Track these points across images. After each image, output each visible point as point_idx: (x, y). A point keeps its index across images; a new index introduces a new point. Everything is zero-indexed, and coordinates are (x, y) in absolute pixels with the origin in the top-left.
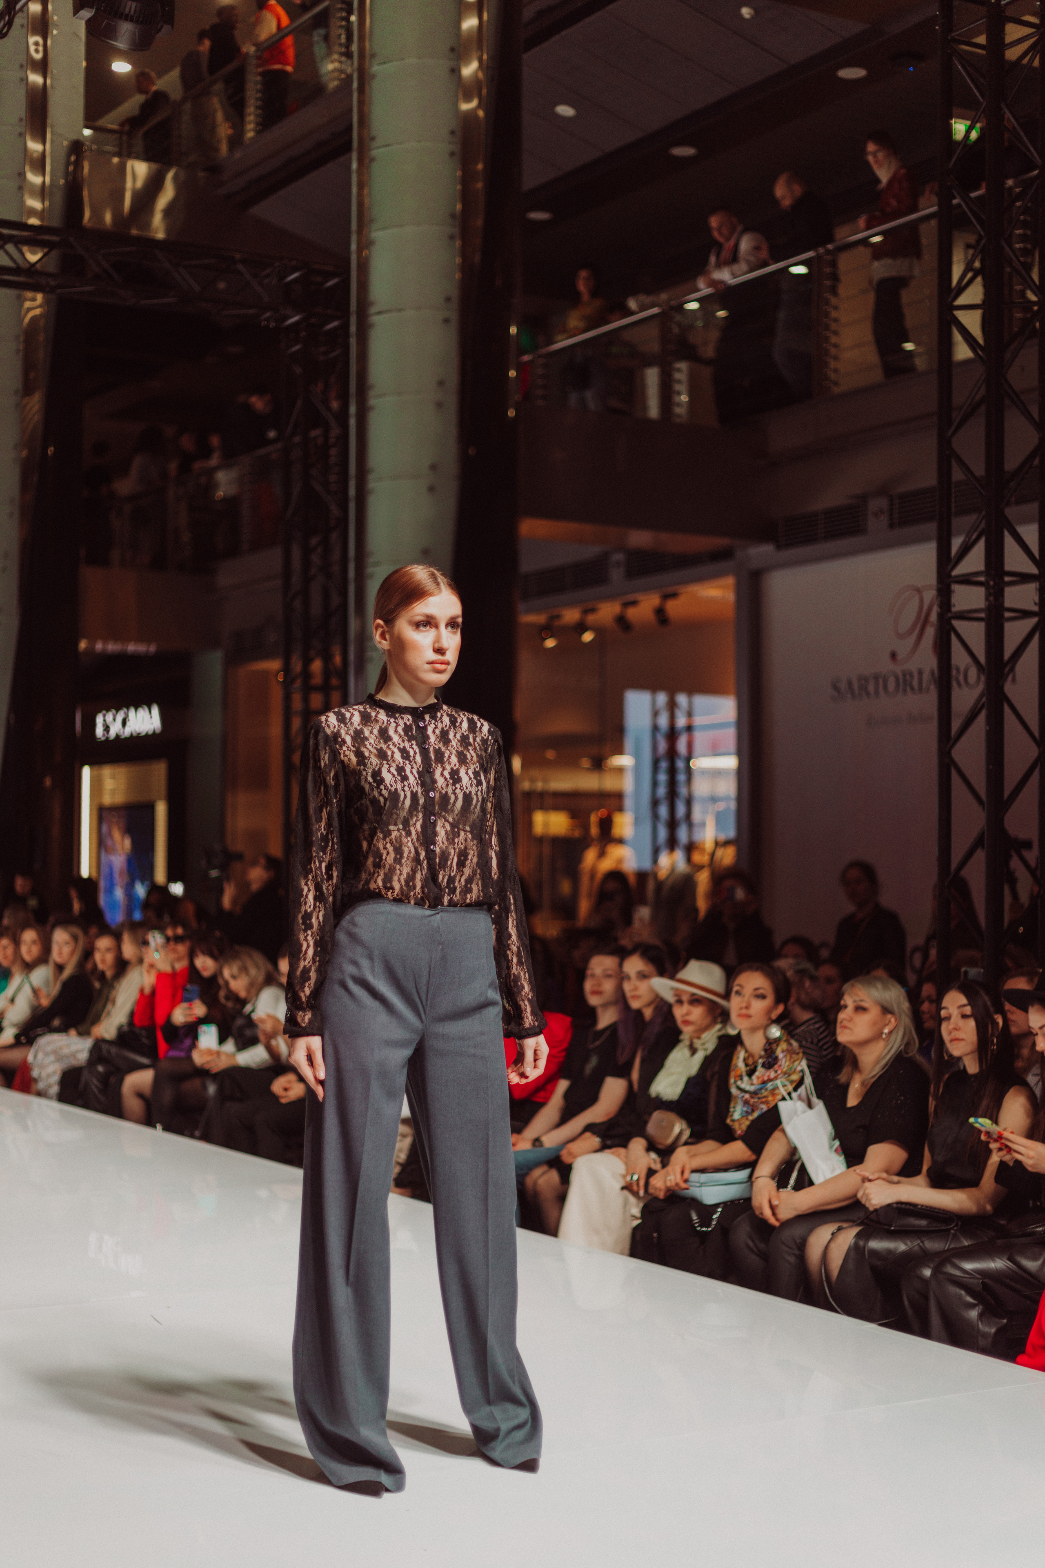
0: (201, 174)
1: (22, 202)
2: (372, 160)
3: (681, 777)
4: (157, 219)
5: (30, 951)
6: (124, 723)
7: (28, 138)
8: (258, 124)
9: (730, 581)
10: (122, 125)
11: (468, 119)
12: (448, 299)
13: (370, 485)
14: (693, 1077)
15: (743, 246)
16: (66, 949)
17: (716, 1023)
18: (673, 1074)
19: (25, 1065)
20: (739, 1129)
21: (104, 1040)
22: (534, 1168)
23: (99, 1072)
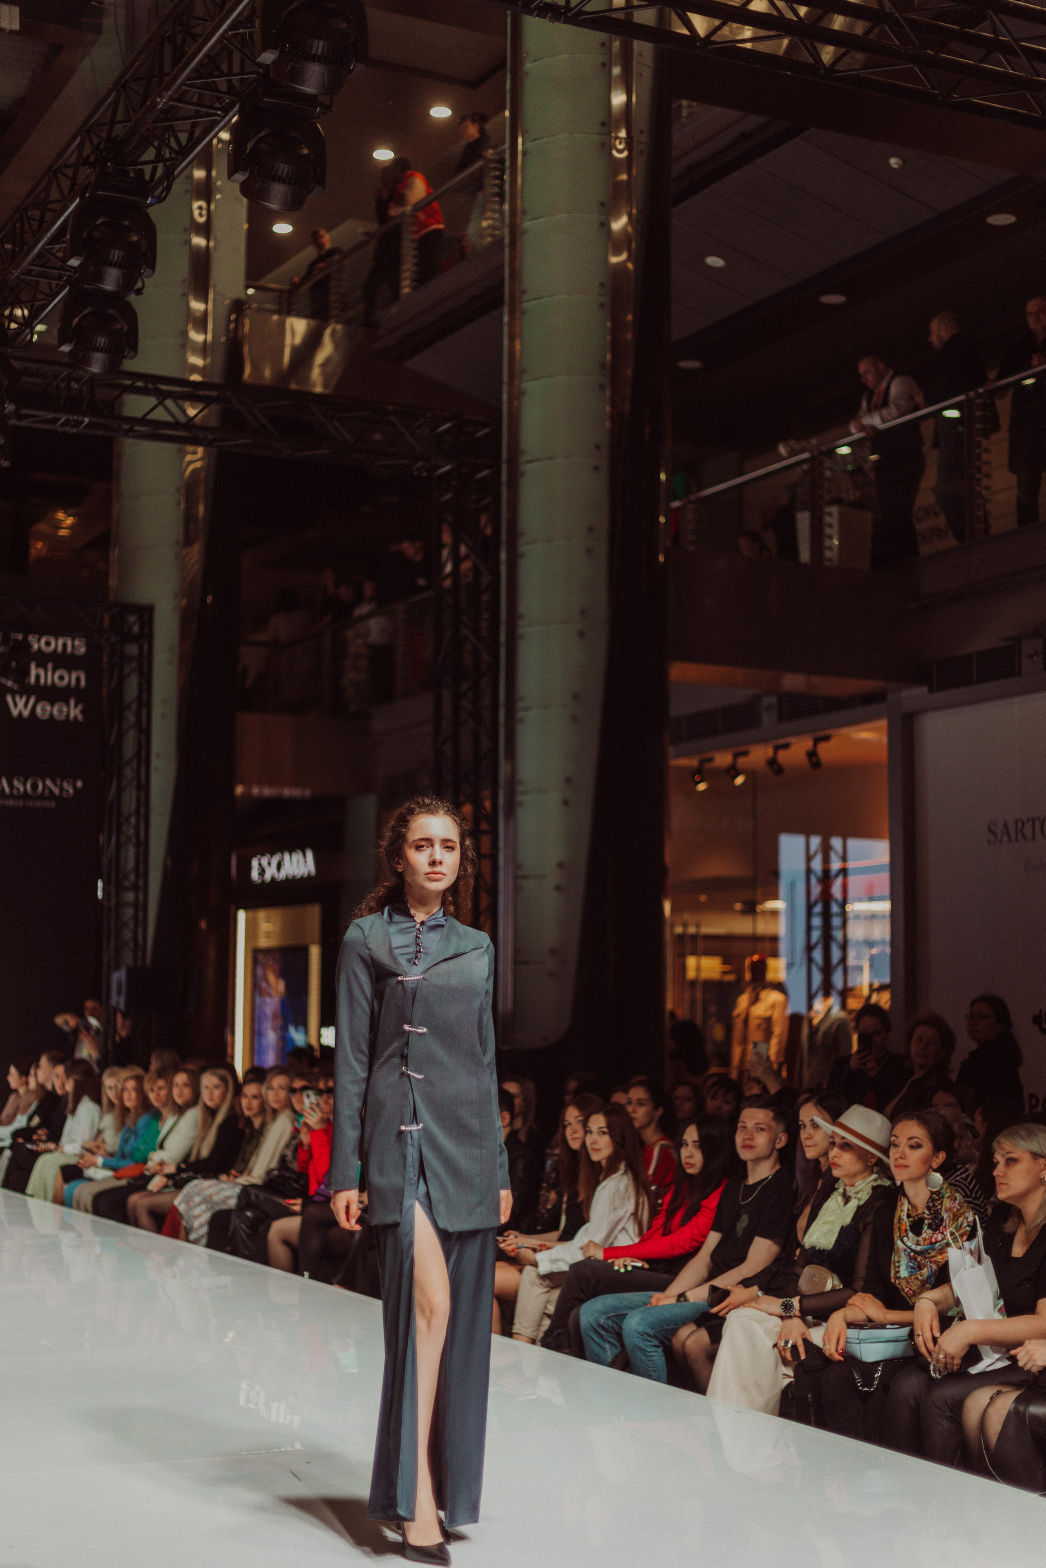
1: (185, 360)
2: (523, 313)
3: (836, 921)
4: (316, 373)
5: (181, 1095)
6: (279, 867)
7: (191, 297)
8: (414, 280)
9: (884, 723)
10: (283, 284)
11: (618, 271)
12: (598, 447)
13: (521, 631)
14: (846, 1226)
15: (894, 390)
16: (217, 1093)
17: (872, 1173)
18: (827, 1222)
19: (174, 1209)
20: (907, 1287)
21: (253, 1185)
22: (680, 1327)
23: (247, 1216)
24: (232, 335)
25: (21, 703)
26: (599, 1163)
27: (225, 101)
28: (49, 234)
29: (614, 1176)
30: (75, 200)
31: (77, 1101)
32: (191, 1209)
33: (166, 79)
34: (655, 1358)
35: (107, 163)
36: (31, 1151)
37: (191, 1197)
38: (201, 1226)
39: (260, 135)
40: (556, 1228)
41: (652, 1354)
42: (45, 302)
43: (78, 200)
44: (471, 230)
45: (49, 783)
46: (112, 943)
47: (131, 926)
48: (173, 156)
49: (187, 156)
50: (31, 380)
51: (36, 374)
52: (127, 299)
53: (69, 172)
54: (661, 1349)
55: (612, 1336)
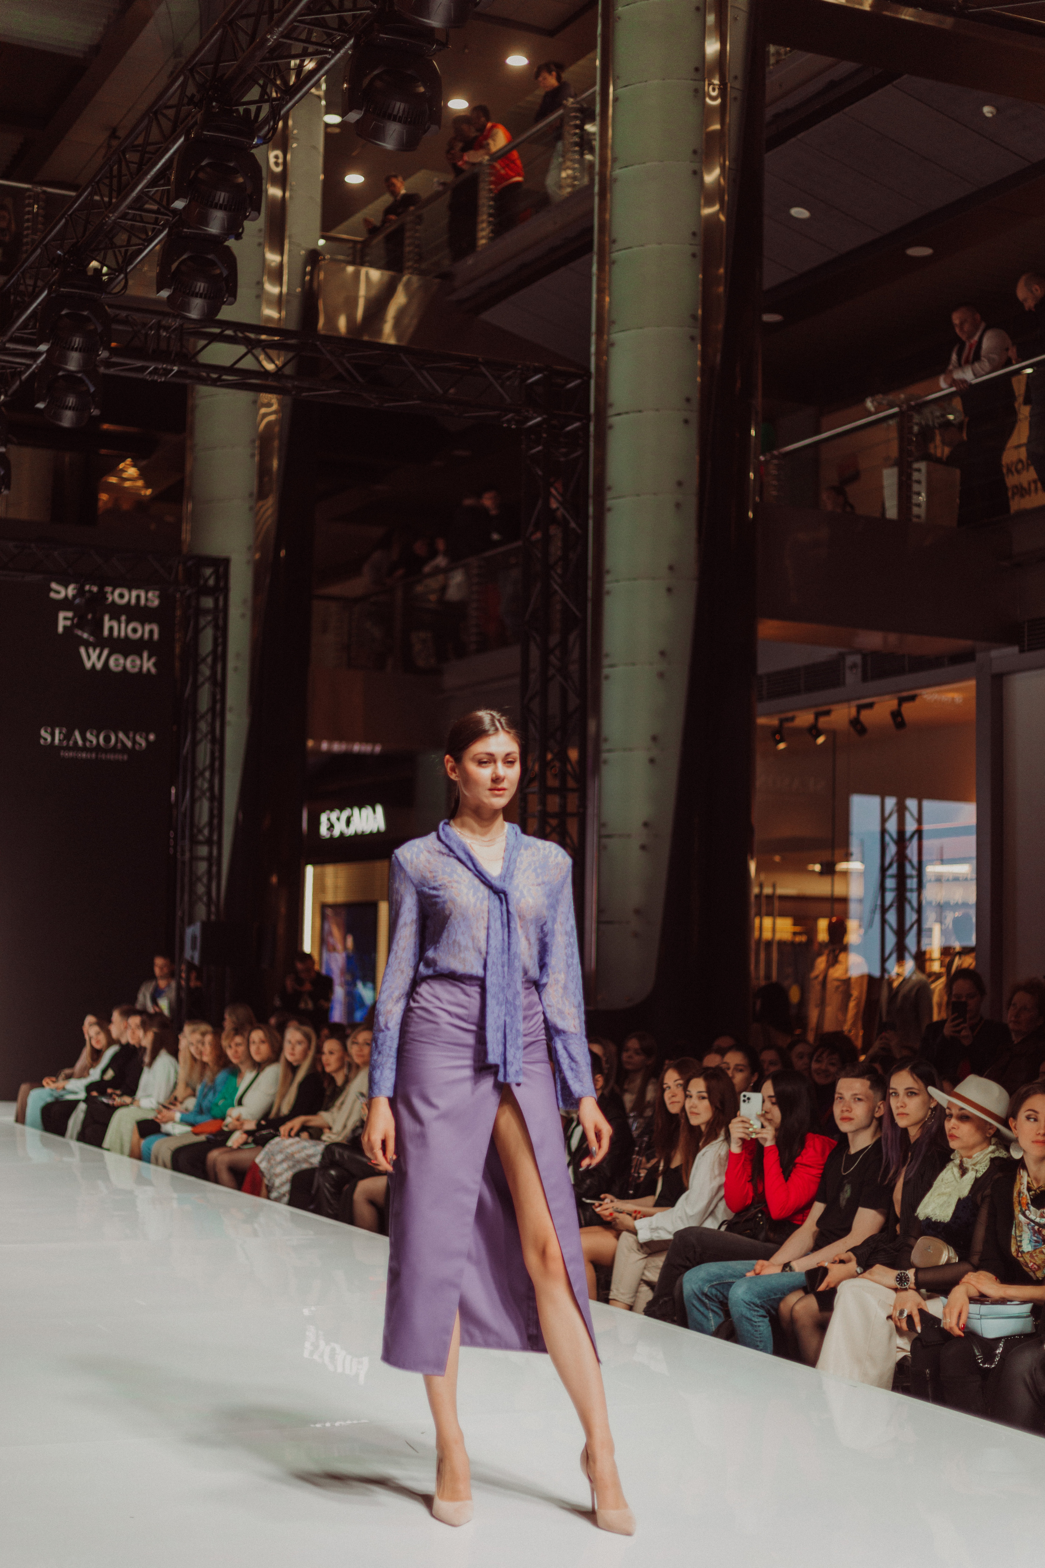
0: (433, 281)
1: (259, 310)
2: (612, 262)
3: (912, 883)
4: (389, 325)
5: (258, 1052)
6: (348, 823)
7: (267, 250)
8: (491, 231)
9: (972, 683)
10: (357, 234)
11: (710, 223)
12: (688, 400)
13: (608, 586)
14: (963, 1198)
15: (986, 344)
16: (299, 1049)
17: (990, 1144)
18: (943, 1194)
19: (255, 1167)
20: (1031, 1262)
21: (337, 1144)
22: (788, 1294)
23: (331, 1175)
24: (307, 286)
25: (94, 655)
26: (699, 1127)
27: (335, 38)
28: (149, 177)
29: (714, 1142)
30: (178, 140)
31: (154, 1056)
32: (272, 1166)
33: (276, 16)
34: (761, 1328)
35: (212, 103)
36: (107, 1105)
37: (273, 1155)
38: (282, 1184)
39: (375, 73)
40: (653, 1193)
41: (760, 1324)
42: (141, 247)
43: (182, 139)
44: (550, 181)
45: (121, 735)
46: (186, 898)
47: (205, 880)
48: (280, 96)
49: (291, 99)
50: (121, 327)
51: (125, 322)
52: (226, 243)
53: (170, 113)
54: (768, 1318)
55: (716, 1305)
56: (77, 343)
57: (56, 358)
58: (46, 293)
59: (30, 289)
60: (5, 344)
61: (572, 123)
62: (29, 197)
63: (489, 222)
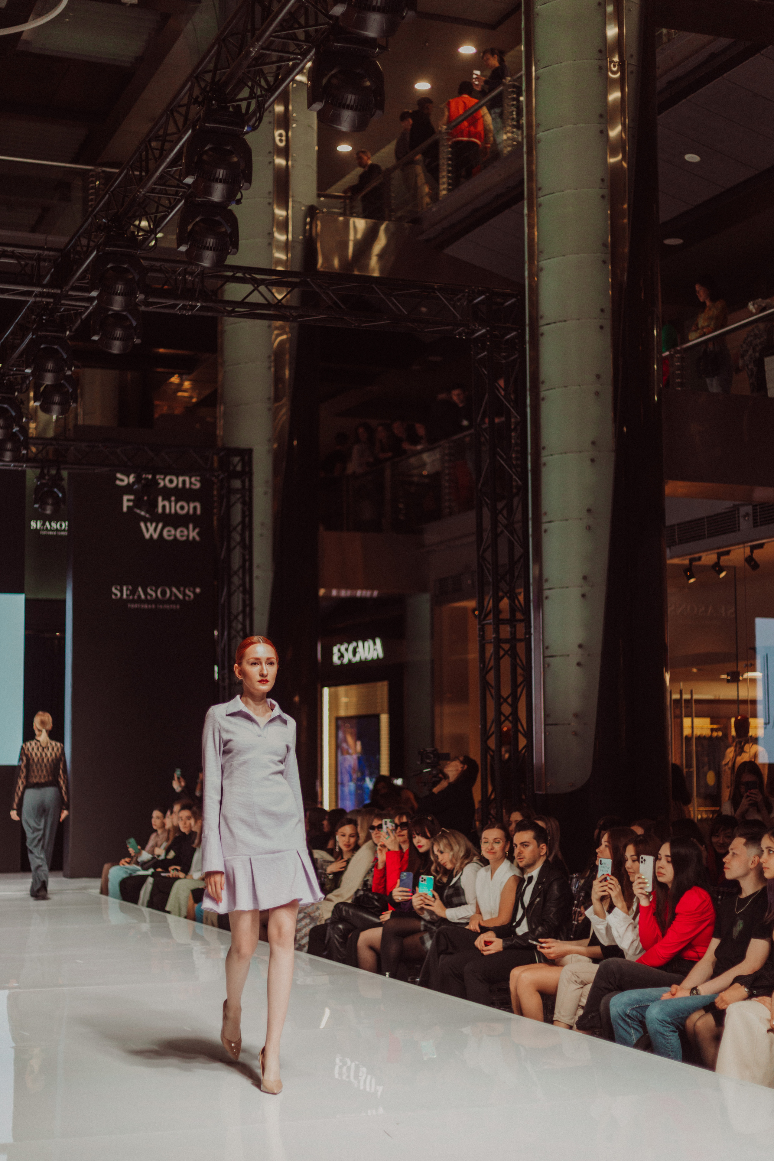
0: (406, 225)
1: (271, 255)
2: (540, 205)
4: (374, 261)
6: (355, 652)
7: (275, 206)
8: (449, 184)
10: (345, 192)
11: (615, 170)
12: (602, 310)
13: (544, 459)
21: (344, 903)
22: (693, 1013)
23: (340, 928)
24: (307, 234)
25: (151, 529)
27: (303, 47)
28: (168, 160)
30: (188, 132)
33: (257, 32)
34: (672, 1041)
35: (212, 102)
36: (169, 878)
39: (333, 72)
40: (587, 935)
41: (670, 1038)
42: (166, 213)
43: (190, 131)
45: (174, 590)
48: (263, 93)
49: (272, 96)
50: (155, 275)
51: (160, 270)
52: (229, 208)
53: (183, 110)
54: (678, 1033)
55: (637, 1023)
56: (120, 289)
57: (105, 300)
58: (95, 253)
59: (85, 249)
60: (68, 292)
61: (510, 97)
62: (92, 176)
63: (448, 177)
